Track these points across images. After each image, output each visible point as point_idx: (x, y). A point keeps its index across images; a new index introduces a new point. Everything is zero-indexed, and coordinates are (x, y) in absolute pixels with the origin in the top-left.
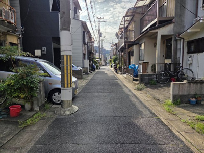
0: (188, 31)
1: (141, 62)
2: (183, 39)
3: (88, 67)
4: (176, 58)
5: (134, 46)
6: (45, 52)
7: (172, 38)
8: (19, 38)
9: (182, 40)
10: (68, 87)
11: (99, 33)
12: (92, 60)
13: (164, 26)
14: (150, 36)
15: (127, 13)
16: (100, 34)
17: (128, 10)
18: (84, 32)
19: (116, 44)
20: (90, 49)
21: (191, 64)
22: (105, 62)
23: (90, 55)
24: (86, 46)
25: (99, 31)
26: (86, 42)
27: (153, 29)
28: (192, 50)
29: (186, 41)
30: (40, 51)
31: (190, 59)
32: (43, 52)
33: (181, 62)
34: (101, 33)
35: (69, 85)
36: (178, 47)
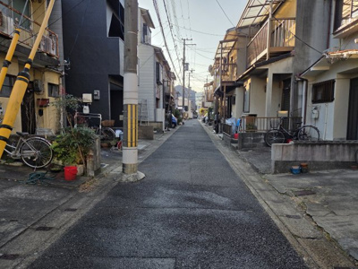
0: (312, 69)
1: (245, 115)
2: (307, 80)
3: (163, 120)
4: (295, 109)
5: (237, 89)
6: (98, 98)
7: (290, 79)
8: (62, 76)
9: (305, 83)
10: (131, 146)
11: (184, 63)
12: (171, 109)
13: (277, 60)
14: (258, 74)
15: (226, 36)
16: (186, 66)
17: (228, 31)
18: (158, 64)
19: (212, 83)
20: (167, 91)
21: (316, 119)
22: (195, 113)
23: (168, 101)
24: (161, 87)
25: (184, 60)
26: (161, 80)
27: (261, 65)
28: (319, 97)
29: (311, 83)
30: (90, 95)
31: (315, 111)
32: (96, 98)
33: (303, 116)
34: (187, 64)
35: (134, 144)
36: (300, 93)
